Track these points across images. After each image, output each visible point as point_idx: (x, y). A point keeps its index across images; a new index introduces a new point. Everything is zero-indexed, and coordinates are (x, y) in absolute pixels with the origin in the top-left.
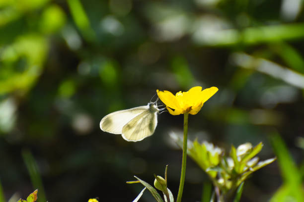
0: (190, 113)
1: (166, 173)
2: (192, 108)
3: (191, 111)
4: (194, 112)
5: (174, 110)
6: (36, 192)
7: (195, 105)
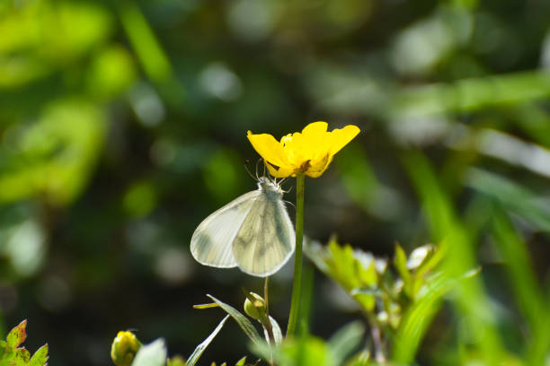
0: (307, 173)
1: (266, 287)
2: (311, 163)
3: (310, 169)
4: (314, 173)
5: (277, 168)
6: (23, 324)
7: (316, 158)
